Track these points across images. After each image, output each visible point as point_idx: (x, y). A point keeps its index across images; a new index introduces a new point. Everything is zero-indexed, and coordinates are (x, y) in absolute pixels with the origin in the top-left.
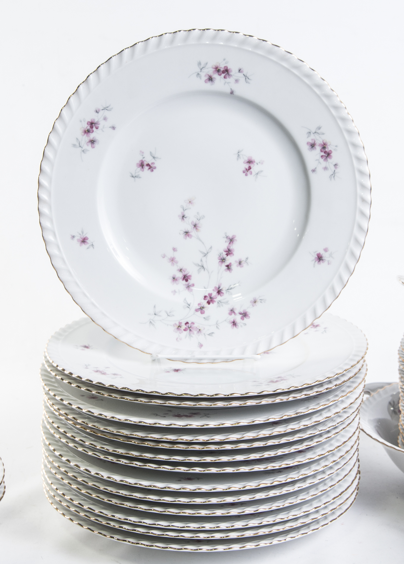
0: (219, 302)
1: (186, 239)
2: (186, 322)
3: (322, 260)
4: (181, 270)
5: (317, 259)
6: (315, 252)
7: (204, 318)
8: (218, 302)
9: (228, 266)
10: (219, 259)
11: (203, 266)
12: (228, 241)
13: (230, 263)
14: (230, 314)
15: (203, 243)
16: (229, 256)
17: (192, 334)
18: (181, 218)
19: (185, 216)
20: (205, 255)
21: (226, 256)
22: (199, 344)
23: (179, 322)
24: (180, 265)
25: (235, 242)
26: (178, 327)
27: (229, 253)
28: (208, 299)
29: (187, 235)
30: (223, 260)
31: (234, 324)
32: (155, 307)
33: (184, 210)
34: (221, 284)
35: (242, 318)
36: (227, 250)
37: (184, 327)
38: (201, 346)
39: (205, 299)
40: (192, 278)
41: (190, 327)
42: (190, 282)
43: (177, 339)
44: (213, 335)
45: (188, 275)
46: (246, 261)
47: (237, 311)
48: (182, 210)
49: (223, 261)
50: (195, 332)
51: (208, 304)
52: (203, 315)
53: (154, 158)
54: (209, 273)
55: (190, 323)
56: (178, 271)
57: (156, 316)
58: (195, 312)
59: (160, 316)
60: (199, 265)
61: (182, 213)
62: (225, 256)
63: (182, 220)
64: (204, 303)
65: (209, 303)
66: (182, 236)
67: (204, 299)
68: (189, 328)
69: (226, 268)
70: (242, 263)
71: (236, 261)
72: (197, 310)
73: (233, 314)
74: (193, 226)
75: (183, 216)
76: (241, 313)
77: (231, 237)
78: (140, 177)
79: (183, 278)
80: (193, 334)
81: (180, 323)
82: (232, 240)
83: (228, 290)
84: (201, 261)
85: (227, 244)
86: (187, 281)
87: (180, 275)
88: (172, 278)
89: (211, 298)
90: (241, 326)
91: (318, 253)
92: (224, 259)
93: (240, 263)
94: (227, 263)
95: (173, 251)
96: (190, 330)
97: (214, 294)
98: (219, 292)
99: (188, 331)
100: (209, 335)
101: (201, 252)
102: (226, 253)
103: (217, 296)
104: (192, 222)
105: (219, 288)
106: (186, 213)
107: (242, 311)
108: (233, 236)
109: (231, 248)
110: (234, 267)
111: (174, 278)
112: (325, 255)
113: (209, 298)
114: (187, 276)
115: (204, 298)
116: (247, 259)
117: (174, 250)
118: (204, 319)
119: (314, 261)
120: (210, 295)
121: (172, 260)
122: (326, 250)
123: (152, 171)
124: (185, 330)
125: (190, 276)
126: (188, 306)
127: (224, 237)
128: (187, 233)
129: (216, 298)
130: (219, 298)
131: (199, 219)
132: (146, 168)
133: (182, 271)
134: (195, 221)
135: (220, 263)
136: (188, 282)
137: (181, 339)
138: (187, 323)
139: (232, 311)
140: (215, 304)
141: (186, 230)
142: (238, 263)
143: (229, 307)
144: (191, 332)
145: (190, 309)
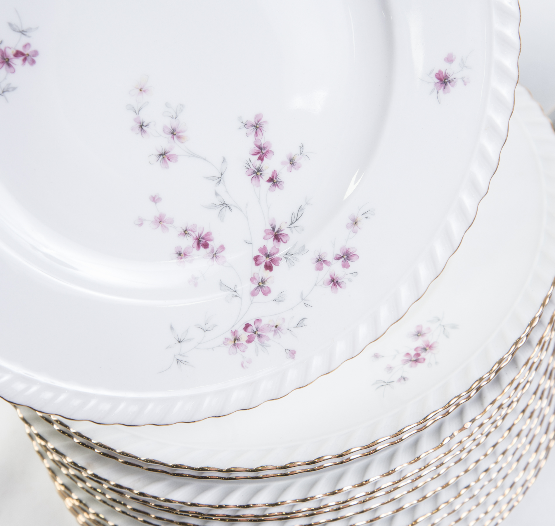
0: (287, 256)
1: (168, 168)
2: (244, 326)
3: (450, 82)
4: (185, 232)
5: (439, 84)
6: (431, 73)
7: (275, 300)
8: (286, 258)
9: (271, 180)
10: (249, 175)
11: (224, 204)
12: (252, 131)
13: (274, 172)
14: (319, 269)
15: (205, 159)
16: (265, 159)
17: (266, 342)
18: (138, 130)
19: (145, 124)
20: (220, 180)
21: (260, 161)
22: (288, 352)
23: (232, 332)
24: (180, 224)
25: (265, 127)
26: (235, 342)
27: (263, 153)
28: (264, 260)
29: (166, 159)
30: (257, 173)
31: (335, 282)
32: (172, 328)
33: (137, 112)
34: (274, 219)
35: (345, 265)
36: (258, 149)
37: (244, 336)
38: (292, 353)
39: (258, 262)
40: (214, 235)
41: (255, 330)
42: (214, 244)
43: (243, 366)
44: (305, 322)
45: (203, 234)
46: (301, 154)
47: (329, 258)
48: (134, 115)
49: (259, 174)
50: (270, 335)
51: (268, 271)
52: (271, 296)
53: (23, 32)
54: (241, 210)
55: (252, 323)
56: (182, 237)
57: (182, 343)
58: (252, 298)
59: (190, 340)
60: (216, 205)
61: (135, 120)
62: (258, 163)
63: (143, 133)
64: (261, 271)
65: (269, 267)
66: (158, 165)
67: (257, 264)
68: (255, 333)
69: (271, 183)
70: (295, 161)
71: (283, 163)
72: (253, 294)
73: (324, 265)
74: (171, 135)
75: (141, 126)
76: (339, 256)
77: (253, 121)
78: (14, 89)
79: (196, 244)
80: (268, 339)
81: (234, 333)
82: (258, 126)
83: (291, 224)
84: (217, 194)
85: (252, 137)
86: (206, 246)
87: (189, 242)
88: (175, 256)
89: (268, 256)
90: (350, 280)
91: (437, 72)
92: (259, 170)
93: (292, 162)
94: (267, 175)
95: (154, 203)
96: (259, 336)
97: (270, 244)
98: (277, 237)
99: (256, 339)
100: (297, 326)
101: (209, 178)
102: (258, 156)
103: (277, 247)
104: (165, 127)
105: (274, 229)
106: (145, 117)
107: (340, 253)
108: (257, 116)
109: (263, 142)
110: (284, 175)
111: (180, 254)
112: (451, 70)
113: (264, 258)
114: (202, 238)
115: (254, 262)
116: (302, 147)
117: (155, 199)
118: (274, 302)
119: (436, 91)
120: (263, 250)
121: (160, 221)
122: (449, 59)
123: (33, 62)
124: (249, 341)
125: (208, 234)
126: (235, 293)
127: (240, 128)
128: (163, 155)
129: (277, 252)
130: (283, 248)
131: (174, 117)
132: (17, 62)
133: (189, 232)
134: (169, 123)
135: (255, 181)
136: (210, 246)
137: (249, 362)
138: (247, 326)
139: (321, 261)
140: (283, 263)
141: (161, 151)
142: (289, 165)
143: (312, 256)
144: (263, 339)
145: (241, 299)
